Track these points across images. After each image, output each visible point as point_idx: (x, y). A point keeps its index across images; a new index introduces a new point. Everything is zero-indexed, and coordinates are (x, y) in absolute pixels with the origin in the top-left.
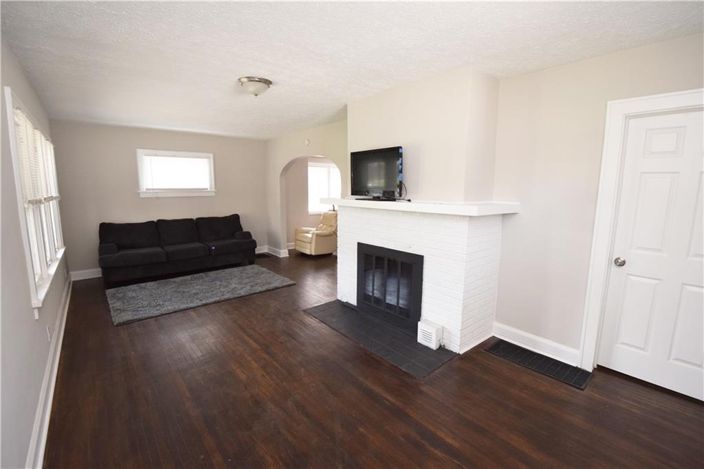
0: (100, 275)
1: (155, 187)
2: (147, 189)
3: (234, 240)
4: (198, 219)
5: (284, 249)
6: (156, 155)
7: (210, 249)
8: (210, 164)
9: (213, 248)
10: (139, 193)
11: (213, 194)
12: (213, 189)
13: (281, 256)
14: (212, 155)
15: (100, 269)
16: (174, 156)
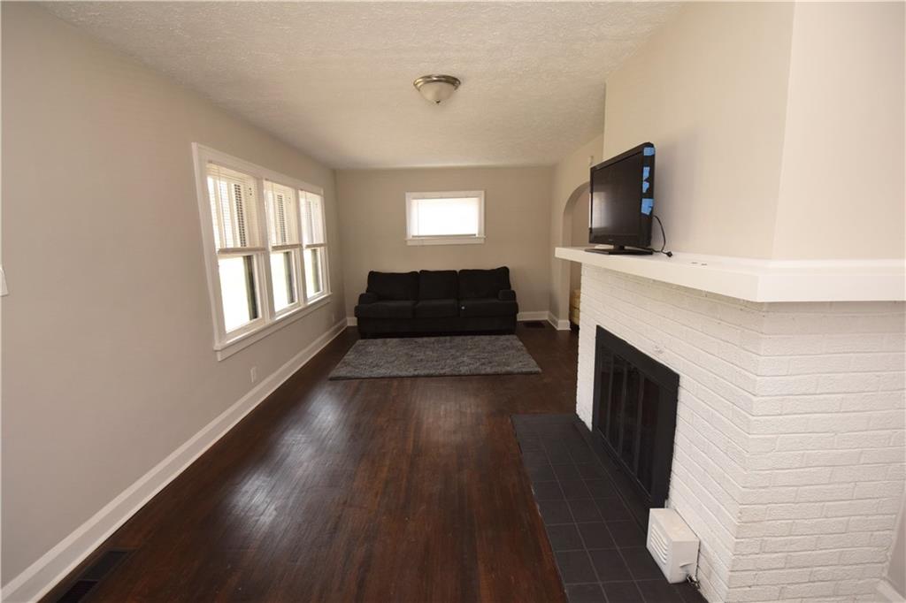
0: (356, 325)
1: (421, 234)
2: (413, 236)
3: (495, 301)
4: (462, 271)
5: (563, 318)
6: (424, 198)
7: (460, 309)
8: (480, 204)
9: (463, 308)
10: (406, 241)
11: (482, 241)
12: (483, 236)
13: (559, 329)
14: (483, 192)
15: (356, 319)
16: (441, 198)
